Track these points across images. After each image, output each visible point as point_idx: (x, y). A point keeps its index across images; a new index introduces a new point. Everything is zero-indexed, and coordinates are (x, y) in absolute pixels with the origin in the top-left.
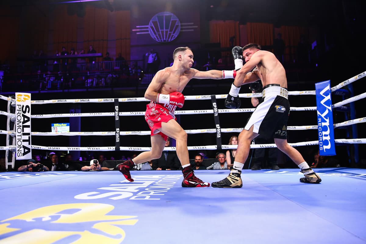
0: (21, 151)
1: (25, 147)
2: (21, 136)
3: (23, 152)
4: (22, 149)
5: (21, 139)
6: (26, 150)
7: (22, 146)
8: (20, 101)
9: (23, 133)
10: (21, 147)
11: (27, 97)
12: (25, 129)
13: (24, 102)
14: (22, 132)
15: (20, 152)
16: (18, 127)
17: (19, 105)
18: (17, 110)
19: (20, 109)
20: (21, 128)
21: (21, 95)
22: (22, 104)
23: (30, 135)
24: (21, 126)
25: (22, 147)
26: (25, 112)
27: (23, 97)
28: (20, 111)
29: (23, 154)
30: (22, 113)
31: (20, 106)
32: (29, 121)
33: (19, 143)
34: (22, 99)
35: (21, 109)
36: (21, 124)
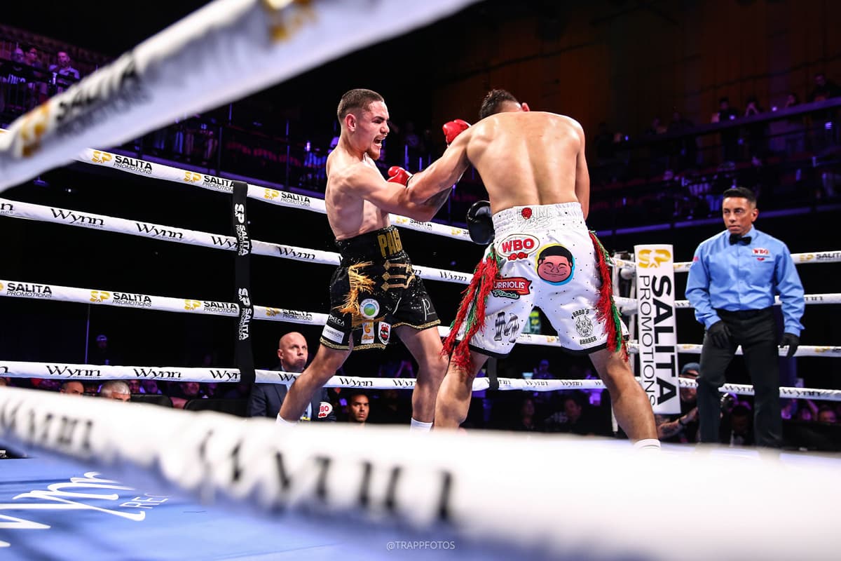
0: (653, 391)
1: (662, 383)
2: (652, 353)
3: (657, 395)
4: (656, 387)
5: (652, 362)
6: (666, 391)
7: (654, 379)
8: (646, 266)
9: (656, 347)
10: (653, 382)
11: (662, 256)
12: (661, 335)
13: (656, 267)
14: (654, 345)
15: (650, 394)
16: (643, 330)
17: (644, 277)
18: (642, 289)
19: (647, 286)
20: (652, 333)
21: (648, 252)
22: (651, 272)
23: (673, 351)
24: (651, 330)
25: (656, 382)
26: (659, 294)
27: (653, 255)
28: (647, 291)
29: (659, 399)
30: (653, 296)
31: (647, 279)
32: (671, 315)
33: (649, 372)
34: (652, 261)
35: (650, 287)
36: (651, 324)
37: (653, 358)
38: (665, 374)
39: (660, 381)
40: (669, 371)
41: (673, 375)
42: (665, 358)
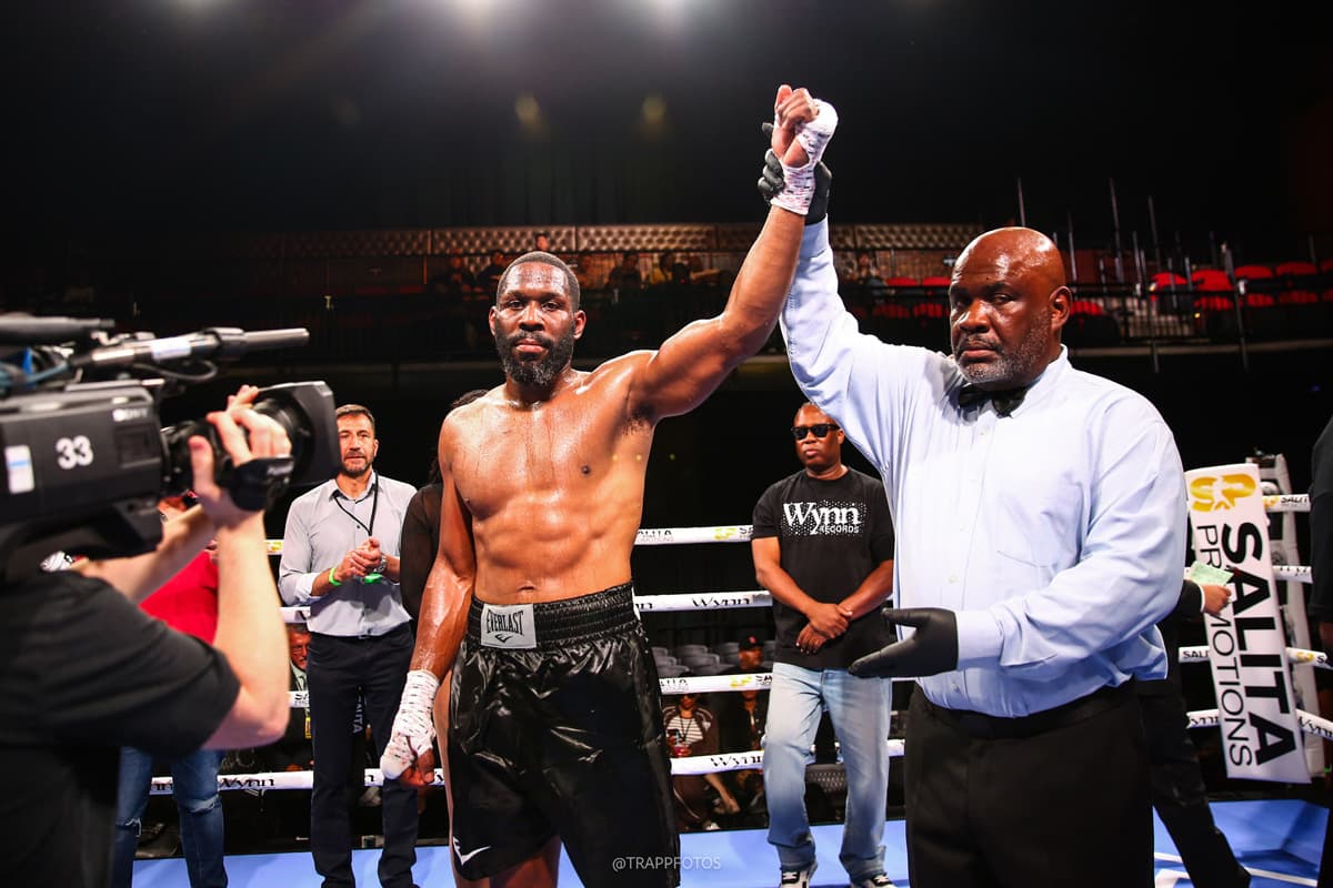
37: (1238, 677)
38: (1266, 708)
39: (1256, 720)
40: (1275, 701)
41: (1284, 709)
42: (1264, 677)
